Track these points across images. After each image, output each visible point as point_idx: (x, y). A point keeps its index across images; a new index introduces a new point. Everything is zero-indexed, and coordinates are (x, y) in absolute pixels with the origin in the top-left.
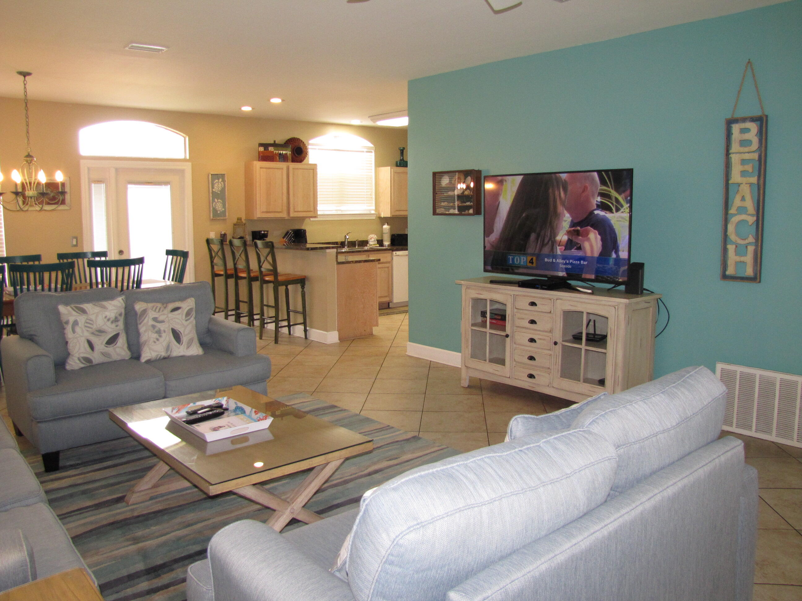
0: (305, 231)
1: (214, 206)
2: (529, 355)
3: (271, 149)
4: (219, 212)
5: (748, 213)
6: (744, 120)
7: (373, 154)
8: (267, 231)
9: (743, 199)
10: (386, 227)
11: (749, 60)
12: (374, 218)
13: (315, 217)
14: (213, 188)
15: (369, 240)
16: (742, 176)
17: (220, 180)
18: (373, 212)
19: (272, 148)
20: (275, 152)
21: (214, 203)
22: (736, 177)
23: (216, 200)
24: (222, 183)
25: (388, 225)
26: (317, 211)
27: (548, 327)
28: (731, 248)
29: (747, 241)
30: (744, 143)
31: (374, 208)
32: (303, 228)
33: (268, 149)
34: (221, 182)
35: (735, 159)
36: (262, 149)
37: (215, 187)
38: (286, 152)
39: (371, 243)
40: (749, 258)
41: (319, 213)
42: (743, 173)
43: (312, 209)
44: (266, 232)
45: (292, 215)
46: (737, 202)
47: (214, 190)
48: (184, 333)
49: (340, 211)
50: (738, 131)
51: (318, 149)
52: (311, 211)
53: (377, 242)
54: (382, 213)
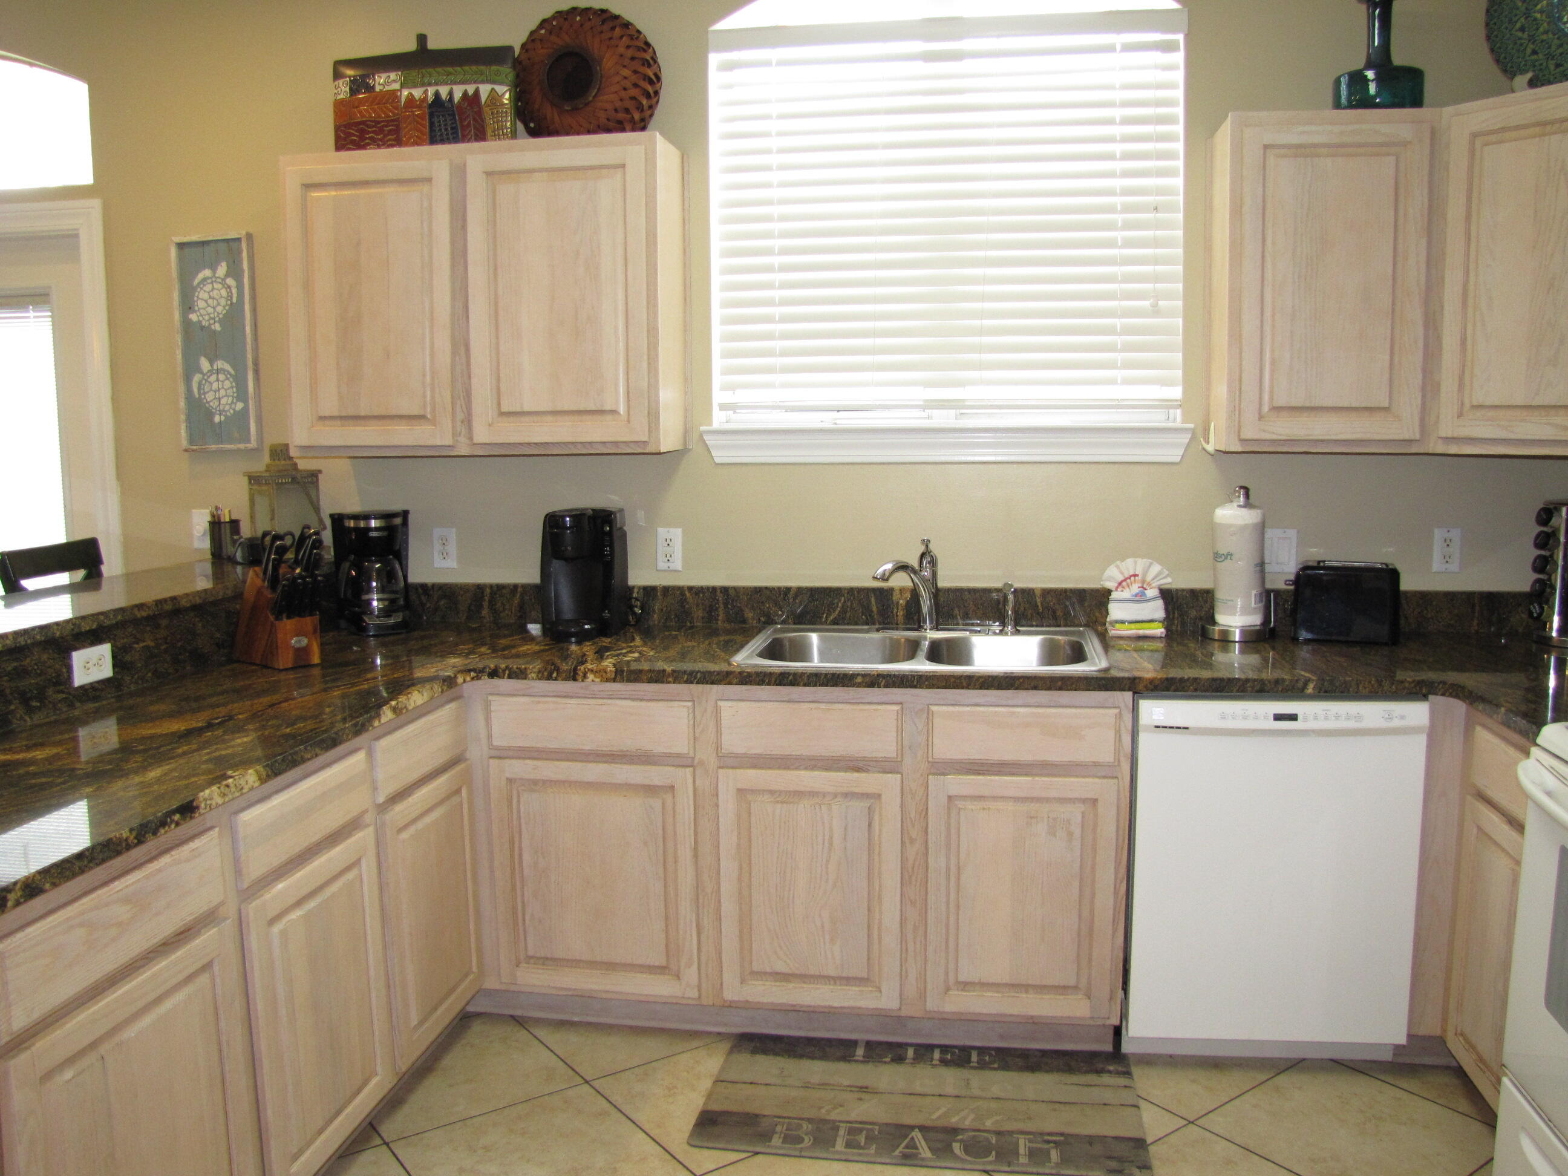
1: (195, 390)
3: (385, 81)
4: (217, 419)
10: (1236, 514)
12: (1174, 455)
14: (188, 305)
17: (222, 270)
19: (393, 76)
20: (404, 94)
21: (197, 378)
23: (205, 364)
24: (230, 281)
31: (1178, 392)
33: (372, 87)
34: (224, 280)
37: (201, 304)
38: (472, 88)
45: (488, 432)
47: (193, 317)
49: (952, 412)
51: (781, 63)
52: (614, 412)
53: (1160, 603)
54: (1213, 426)
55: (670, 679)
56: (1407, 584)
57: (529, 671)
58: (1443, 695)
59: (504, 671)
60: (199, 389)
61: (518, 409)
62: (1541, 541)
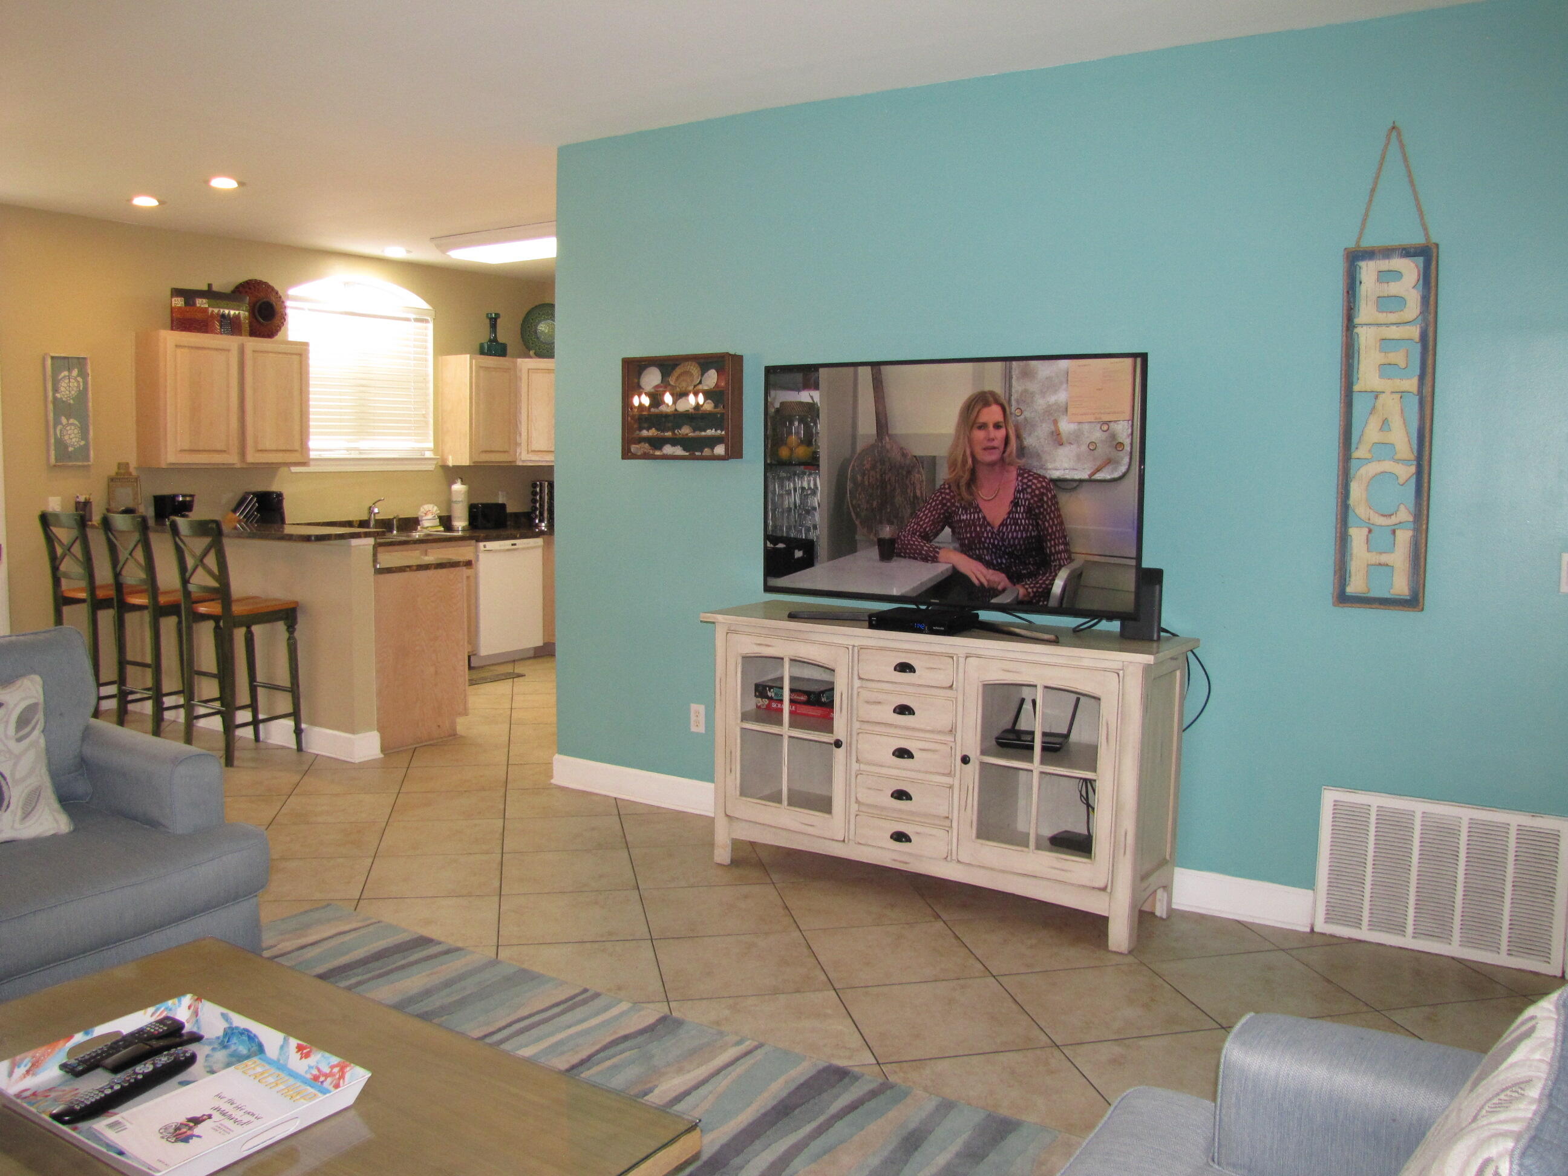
0: (280, 495)
1: (58, 434)
2: (895, 789)
3: (201, 303)
4: (71, 449)
5: (1397, 457)
6: (1387, 252)
7: (430, 326)
8: (192, 496)
9: (1385, 424)
10: (458, 487)
11: (1394, 122)
12: (431, 467)
13: (304, 464)
14: (56, 390)
15: (422, 517)
16: (1381, 377)
17: (75, 373)
18: (429, 455)
19: (204, 301)
20: (210, 310)
21: (59, 428)
22: (1368, 376)
23: (64, 420)
24: (79, 379)
25: (463, 483)
26: (308, 450)
27: (944, 721)
28: (1357, 535)
29: (1394, 520)
30: (1386, 303)
31: (431, 445)
32: (274, 488)
33: (194, 304)
34: (76, 378)
35: (1365, 336)
36: (179, 302)
37: (62, 389)
38: (237, 312)
39: (426, 524)
40: (1399, 558)
41: (313, 455)
42: (1386, 368)
43: (297, 446)
44: (188, 499)
45: (252, 457)
46: (1369, 433)
47: (58, 395)
48: (13, 774)
49: (357, 452)
50: (1374, 276)
51: (309, 310)
52: (296, 451)
53: (438, 520)
54: (450, 457)
56: (510, 509)
60: (61, 433)
62: (534, 493)
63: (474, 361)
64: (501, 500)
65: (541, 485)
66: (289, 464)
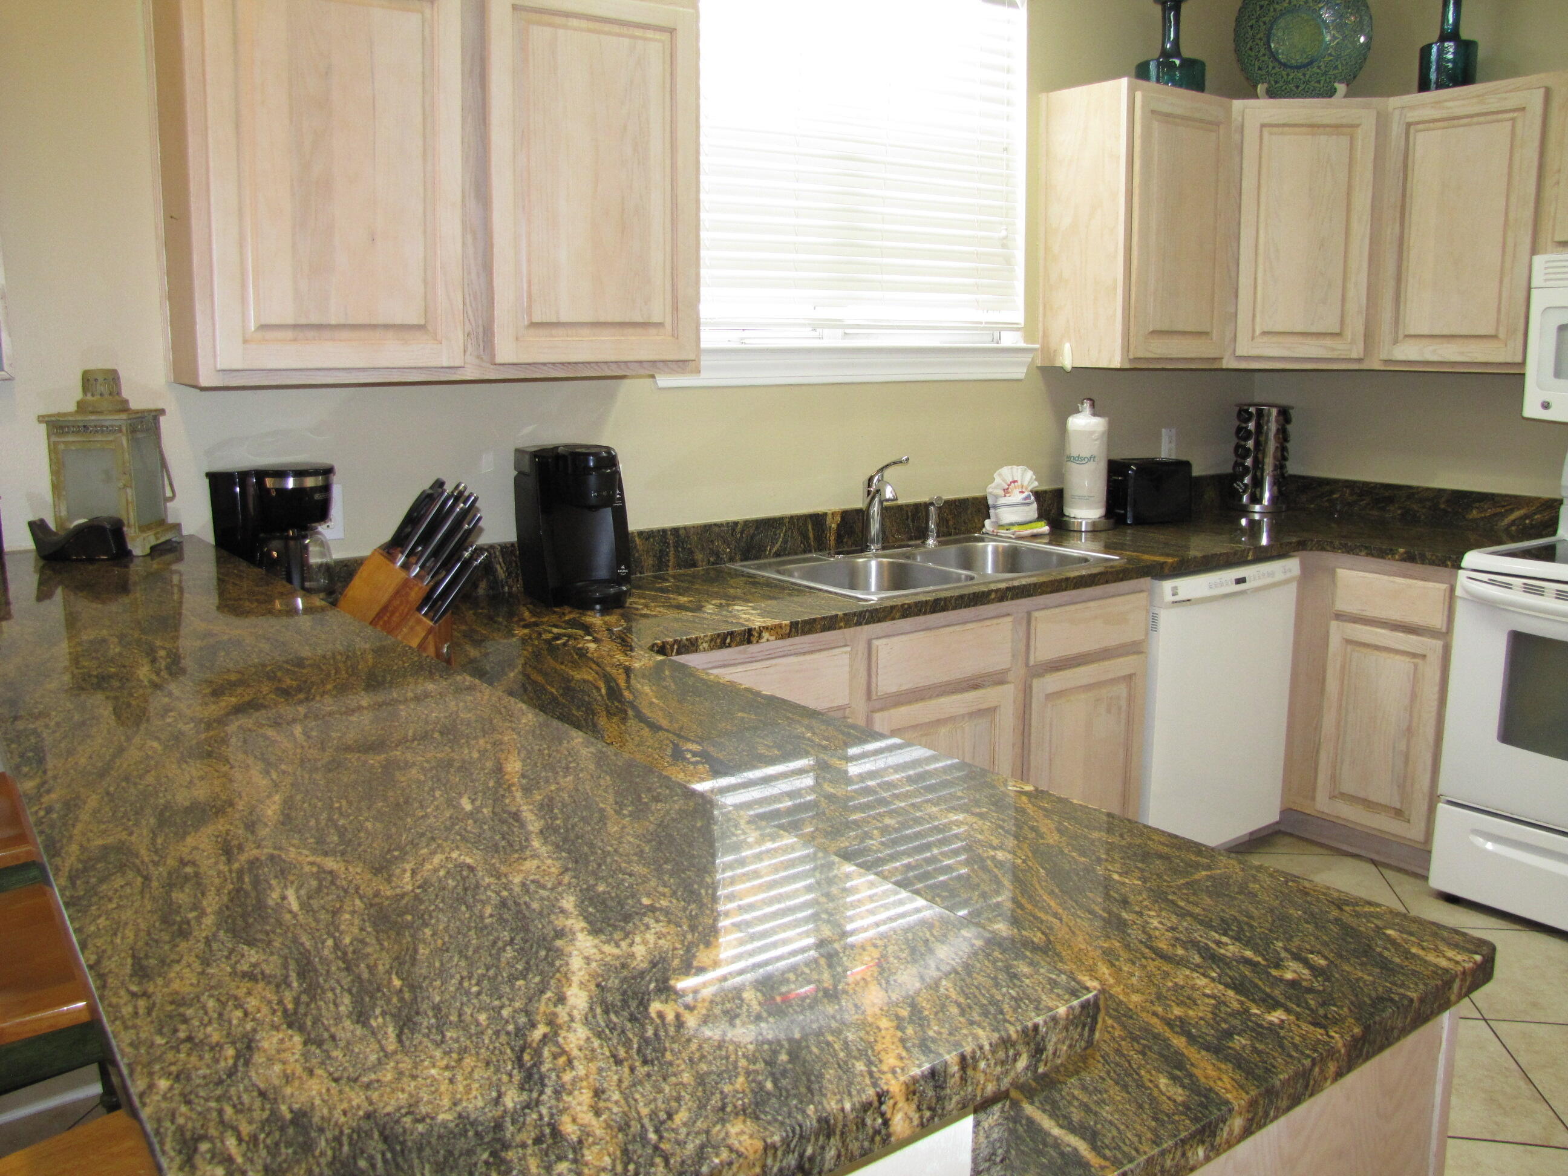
7: (1021, 13)
8: (327, 472)
10: (1084, 422)
13: (683, 365)
15: (997, 497)
18: (1011, 339)
25: (1098, 411)
26: (697, 321)
31: (1018, 316)
32: (605, 439)
39: (1007, 515)
41: (709, 339)
43: (658, 311)
45: (513, 347)
49: (840, 332)
52: (660, 325)
53: (1034, 504)
54: (1067, 347)
55: (842, 624)
56: (1197, 471)
57: (700, 641)
58: (1311, 550)
59: (672, 647)
61: (554, 320)
62: (1242, 434)
63: (1139, 95)
64: (1166, 450)
65: (1260, 414)
66: (651, 368)
